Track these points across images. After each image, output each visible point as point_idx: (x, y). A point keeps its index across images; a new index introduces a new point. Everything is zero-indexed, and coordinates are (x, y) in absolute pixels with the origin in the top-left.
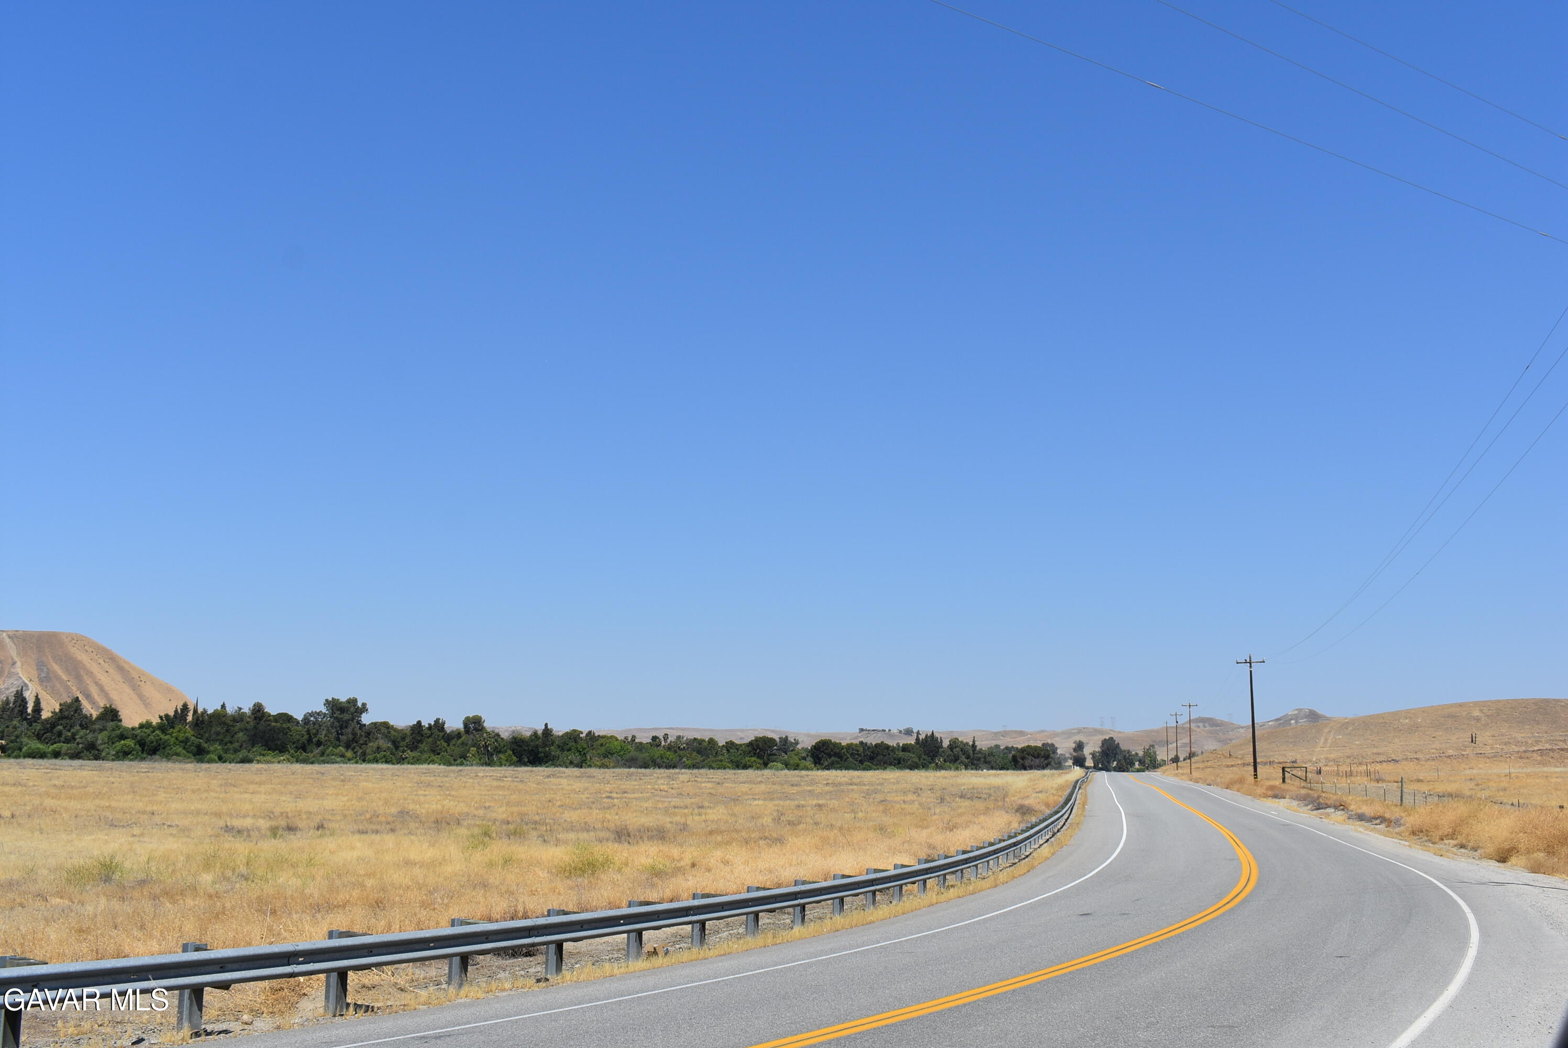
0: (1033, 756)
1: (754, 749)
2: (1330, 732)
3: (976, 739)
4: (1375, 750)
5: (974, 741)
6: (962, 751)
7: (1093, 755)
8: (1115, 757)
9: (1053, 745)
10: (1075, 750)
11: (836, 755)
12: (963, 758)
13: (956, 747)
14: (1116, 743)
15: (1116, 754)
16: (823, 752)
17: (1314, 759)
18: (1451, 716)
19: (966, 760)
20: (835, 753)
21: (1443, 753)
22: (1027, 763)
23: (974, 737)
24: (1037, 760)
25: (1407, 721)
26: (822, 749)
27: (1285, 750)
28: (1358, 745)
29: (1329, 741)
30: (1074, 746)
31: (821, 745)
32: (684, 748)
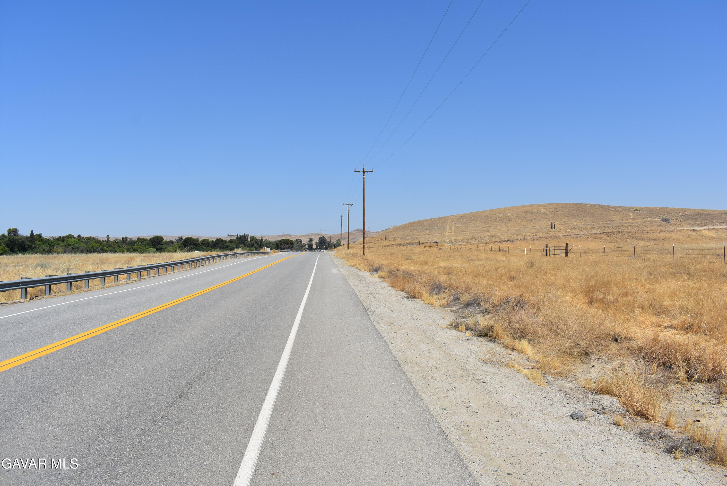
0: (286, 244)
1: (152, 242)
2: (452, 222)
3: (263, 237)
4: (488, 234)
5: (262, 238)
6: (255, 242)
7: (316, 243)
8: (324, 244)
9: (300, 240)
10: (309, 241)
11: (194, 244)
12: (256, 245)
13: (252, 240)
14: (325, 238)
15: (325, 243)
16: (188, 243)
17: (447, 241)
18: (527, 212)
19: (257, 246)
20: (194, 243)
21: (536, 235)
22: (283, 246)
23: (262, 236)
24: (287, 245)
25: (501, 215)
26: (187, 242)
27: (424, 235)
28: (473, 230)
29: (453, 228)
30: (309, 240)
31: (187, 240)
32: (118, 242)
